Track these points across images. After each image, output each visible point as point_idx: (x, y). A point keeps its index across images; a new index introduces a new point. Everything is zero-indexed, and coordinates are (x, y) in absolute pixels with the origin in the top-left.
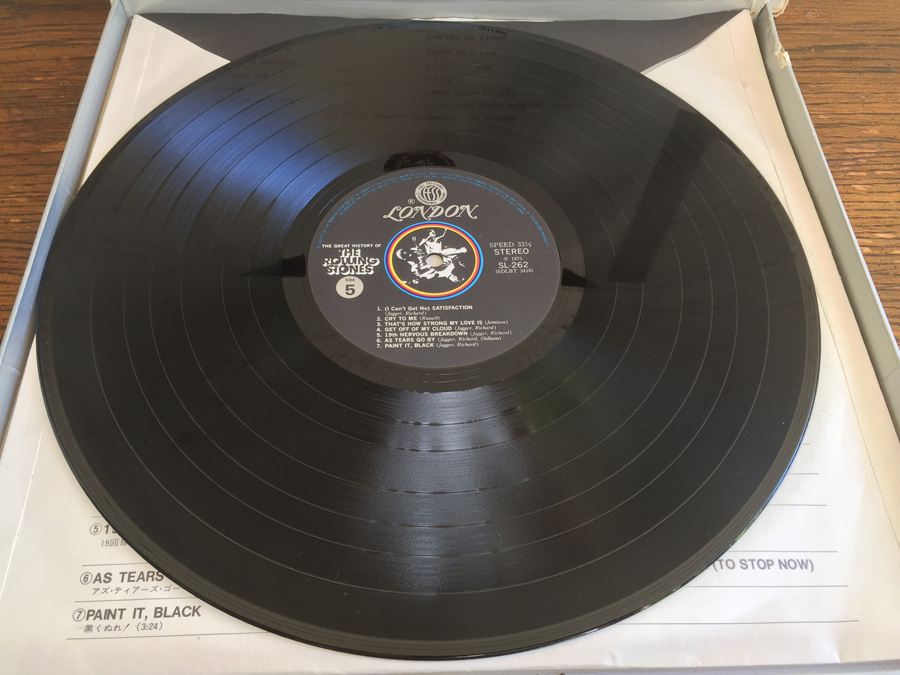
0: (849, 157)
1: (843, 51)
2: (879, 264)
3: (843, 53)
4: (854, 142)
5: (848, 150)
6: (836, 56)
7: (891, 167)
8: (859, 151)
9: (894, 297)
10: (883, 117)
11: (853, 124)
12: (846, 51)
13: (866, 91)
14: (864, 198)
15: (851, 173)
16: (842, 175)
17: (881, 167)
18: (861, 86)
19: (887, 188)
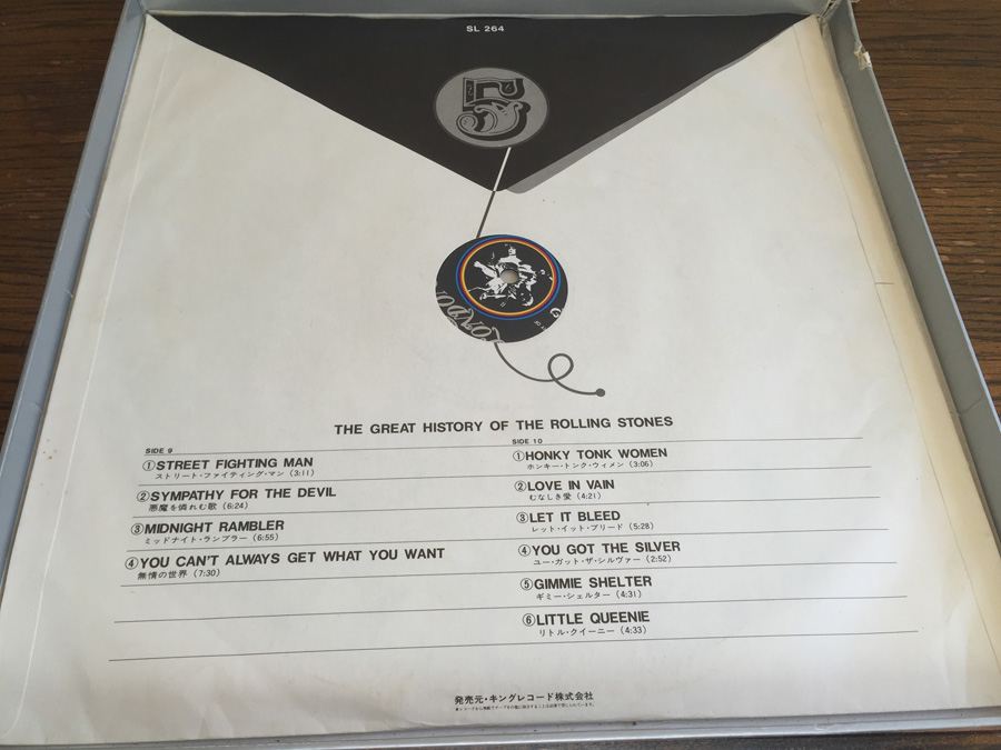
0: (929, 158)
5: (929, 150)
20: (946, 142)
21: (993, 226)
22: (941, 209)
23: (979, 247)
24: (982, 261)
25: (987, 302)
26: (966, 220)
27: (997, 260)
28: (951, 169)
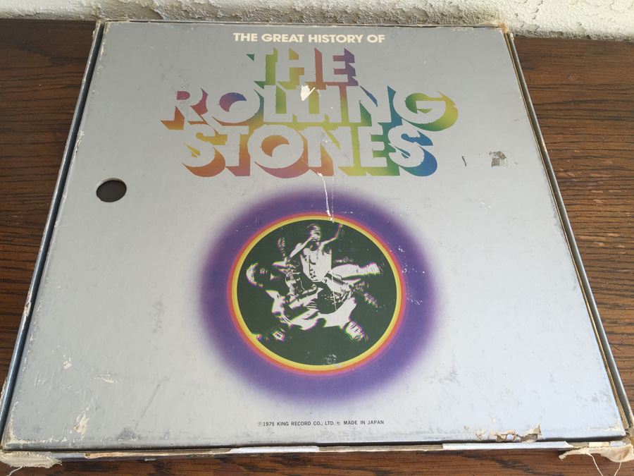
1: (591, 105)
2: (609, 254)
3: (592, 105)
4: (596, 170)
5: (592, 175)
6: (587, 108)
7: (618, 187)
8: (599, 176)
9: (618, 277)
10: (615, 152)
11: (596, 157)
12: (594, 105)
13: (605, 133)
14: (601, 209)
15: (593, 191)
16: (588, 192)
17: (613, 187)
18: (602, 130)
19: (616, 202)
20: (601, 169)
21: (630, 224)
22: (599, 213)
23: (621, 237)
24: (623, 247)
25: (626, 273)
26: (613, 220)
27: (632, 246)
28: (605, 187)
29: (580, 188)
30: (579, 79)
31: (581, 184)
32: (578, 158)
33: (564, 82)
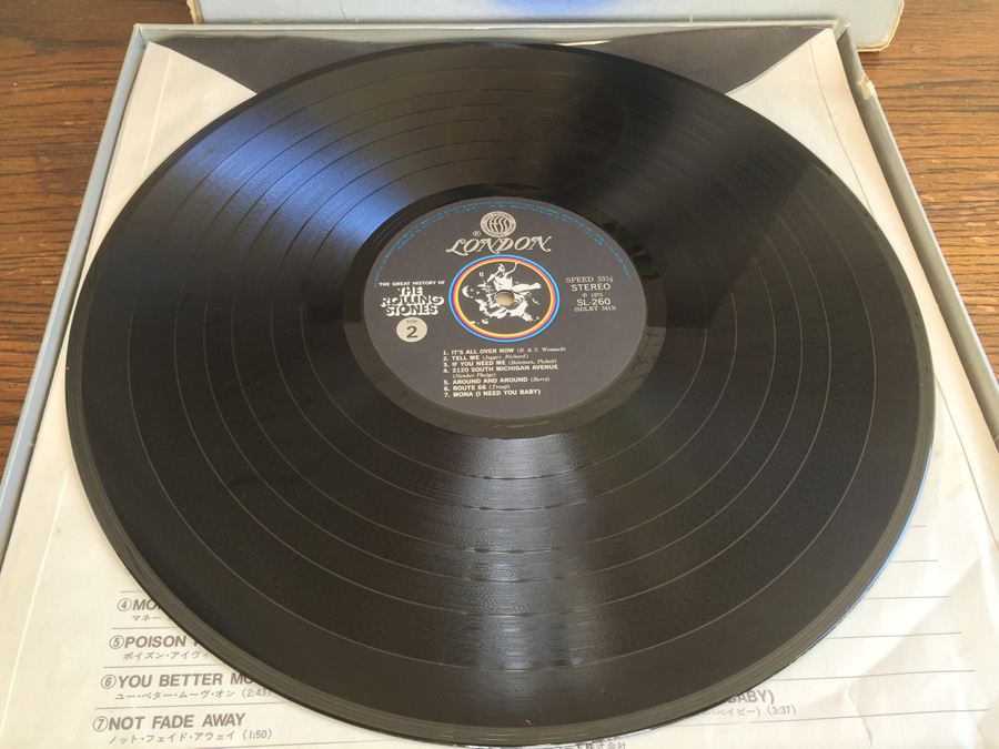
3: (954, 90)
29: (945, 220)
30: (930, 50)
31: (946, 213)
32: (940, 171)
33: (906, 55)
